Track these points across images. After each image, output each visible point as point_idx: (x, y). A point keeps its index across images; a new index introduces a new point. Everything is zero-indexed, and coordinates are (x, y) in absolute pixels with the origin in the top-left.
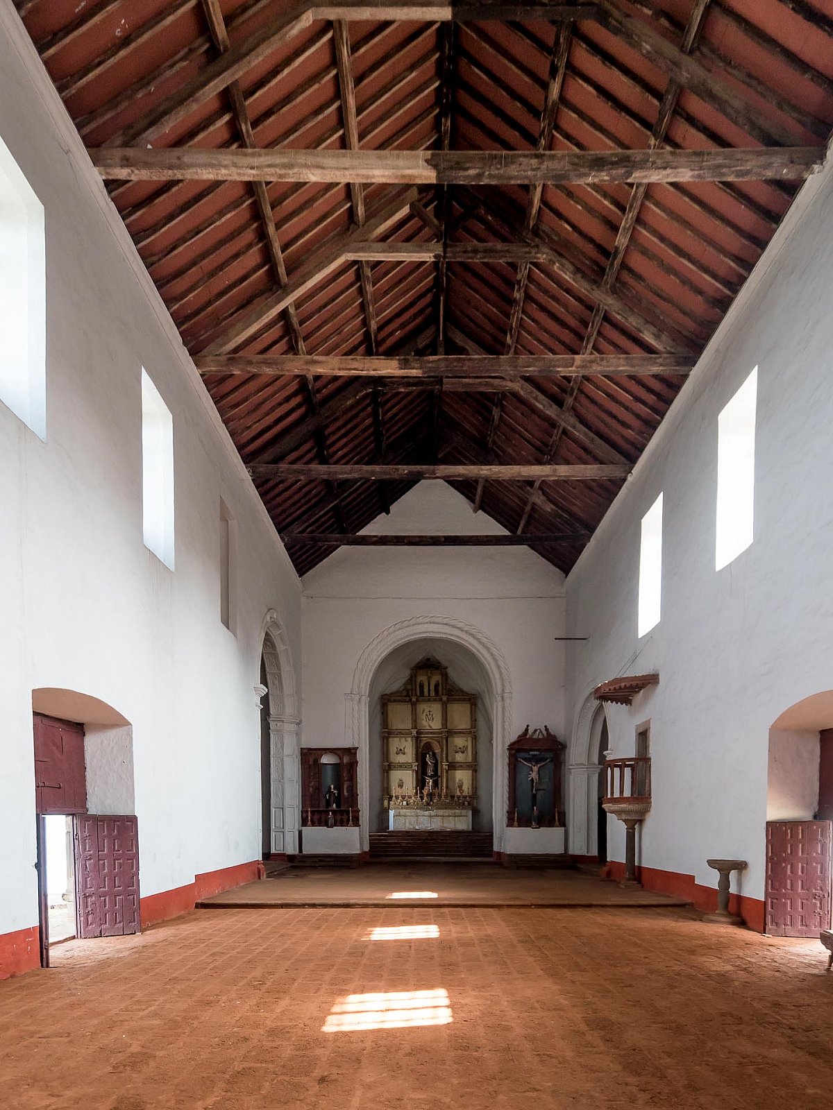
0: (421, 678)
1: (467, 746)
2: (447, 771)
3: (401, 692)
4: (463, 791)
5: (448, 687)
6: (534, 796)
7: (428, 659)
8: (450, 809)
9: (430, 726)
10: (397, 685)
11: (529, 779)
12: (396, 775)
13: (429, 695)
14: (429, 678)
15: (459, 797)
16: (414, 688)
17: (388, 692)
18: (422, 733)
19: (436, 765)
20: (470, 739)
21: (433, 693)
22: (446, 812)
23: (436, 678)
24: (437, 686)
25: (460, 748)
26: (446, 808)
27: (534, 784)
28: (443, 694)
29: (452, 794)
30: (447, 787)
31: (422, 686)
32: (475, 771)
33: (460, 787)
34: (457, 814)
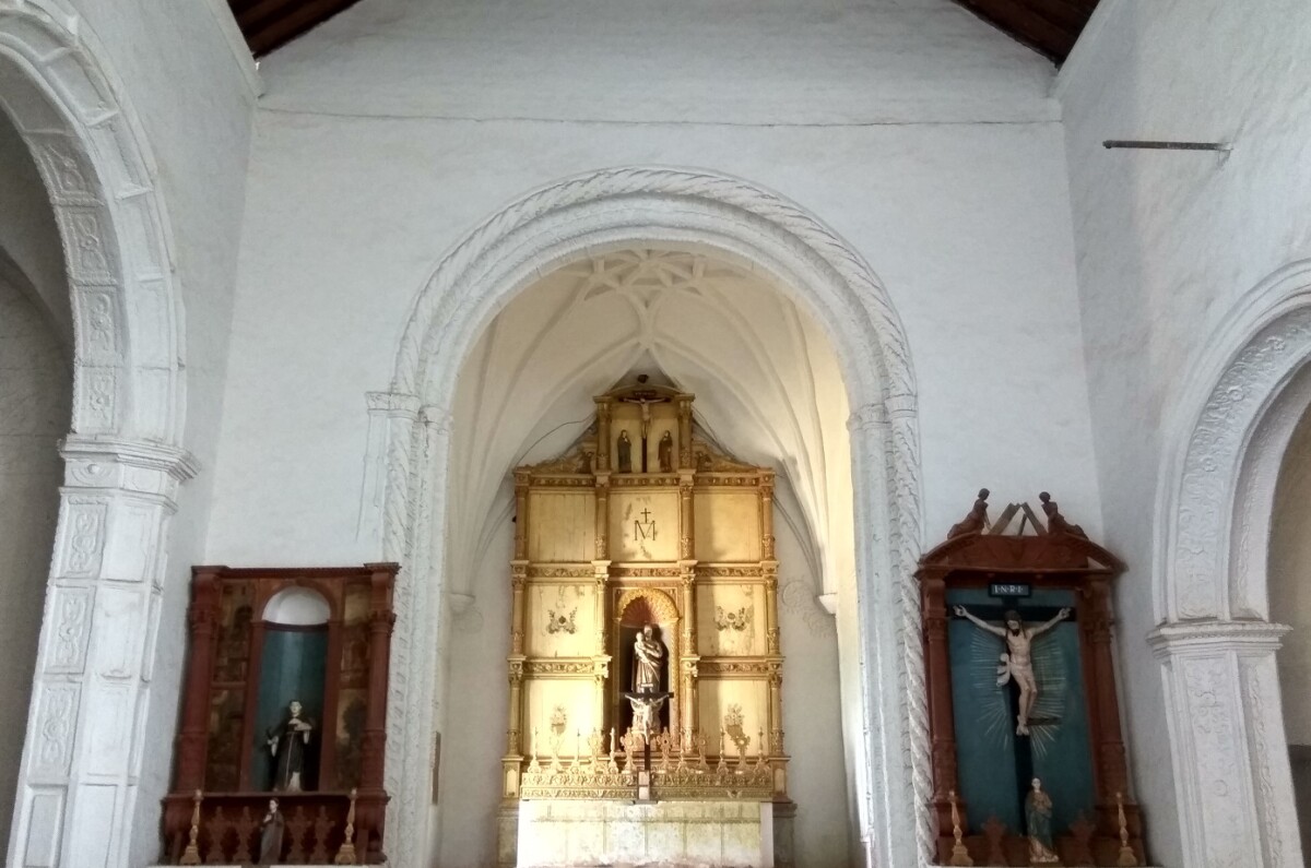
0: (626, 424)
1: (752, 610)
2: (695, 682)
3: (569, 461)
4: (747, 741)
5: (696, 449)
6: (1022, 745)
7: (643, 378)
8: (708, 796)
9: (646, 554)
10: (558, 443)
11: (1003, 680)
12: (545, 696)
13: (645, 469)
14: (646, 424)
15: (732, 763)
16: (603, 449)
17: (533, 459)
18: (624, 572)
19: (663, 663)
20: (758, 590)
21: (654, 464)
22: (694, 807)
23: (664, 425)
24: (665, 444)
25: (731, 616)
26: (694, 795)
27: (1023, 700)
28: (681, 467)
29: (711, 753)
30: (695, 731)
31: (625, 447)
32: (777, 681)
33: (736, 731)
34: (727, 815)
